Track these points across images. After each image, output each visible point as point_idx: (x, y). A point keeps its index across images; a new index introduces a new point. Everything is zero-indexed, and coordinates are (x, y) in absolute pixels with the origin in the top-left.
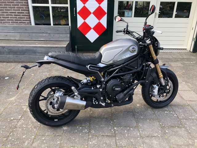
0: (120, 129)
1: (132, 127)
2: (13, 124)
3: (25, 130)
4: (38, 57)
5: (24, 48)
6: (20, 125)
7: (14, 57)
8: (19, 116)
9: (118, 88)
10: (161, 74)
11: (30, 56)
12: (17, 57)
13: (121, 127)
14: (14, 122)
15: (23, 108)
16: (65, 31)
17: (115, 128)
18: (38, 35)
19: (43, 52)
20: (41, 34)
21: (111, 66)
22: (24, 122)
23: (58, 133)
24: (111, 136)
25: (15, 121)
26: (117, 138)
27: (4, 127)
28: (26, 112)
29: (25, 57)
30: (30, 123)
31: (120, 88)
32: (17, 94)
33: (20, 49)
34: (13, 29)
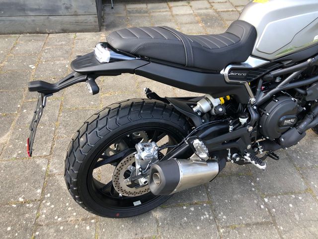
0: (276, 200)
1: (300, 193)
2: (27, 215)
3: (64, 230)
4: (33, 21)
6: (47, 218)
8: (37, 189)
9: (290, 119)
13: (276, 195)
14: (29, 208)
15: (38, 165)
17: (266, 200)
19: (41, 7)
21: (278, 63)
22: (53, 206)
23: (147, 232)
24: (267, 223)
25: (31, 205)
26: (282, 228)
27: (9, 229)
28: (49, 176)
30: (69, 209)
31: (293, 118)
32: (10, 123)
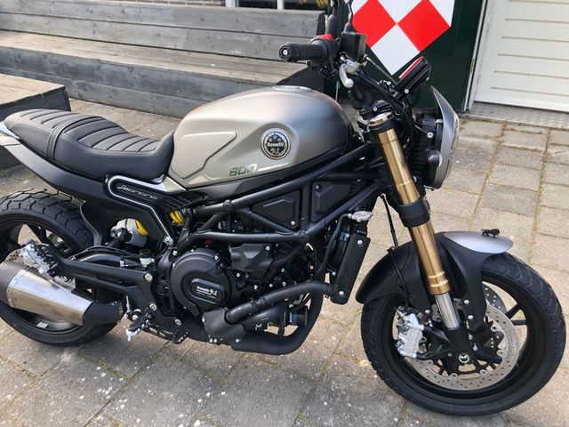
5: (174, 77)
7: (152, 98)
9: (209, 288)
10: (440, 274)
11: (188, 100)
12: (159, 98)
16: (303, 30)
18: (228, 38)
20: (236, 37)
23: (35, 368)
29: (177, 103)
33: (166, 77)
34: (173, 18)
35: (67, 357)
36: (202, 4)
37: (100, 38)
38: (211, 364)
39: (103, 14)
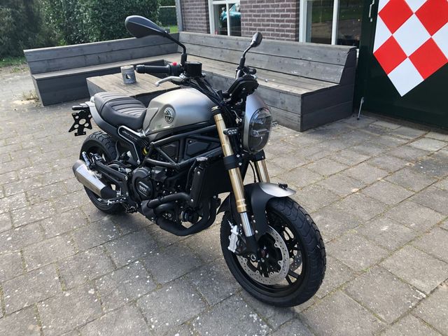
1: (153, 281)
9: (144, 187)
16: (337, 59)
18: (292, 63)
35: (106, 219)
36: (283, 40)
37: (223, 59)
38: (163, 240)
39: (228, 45)
